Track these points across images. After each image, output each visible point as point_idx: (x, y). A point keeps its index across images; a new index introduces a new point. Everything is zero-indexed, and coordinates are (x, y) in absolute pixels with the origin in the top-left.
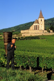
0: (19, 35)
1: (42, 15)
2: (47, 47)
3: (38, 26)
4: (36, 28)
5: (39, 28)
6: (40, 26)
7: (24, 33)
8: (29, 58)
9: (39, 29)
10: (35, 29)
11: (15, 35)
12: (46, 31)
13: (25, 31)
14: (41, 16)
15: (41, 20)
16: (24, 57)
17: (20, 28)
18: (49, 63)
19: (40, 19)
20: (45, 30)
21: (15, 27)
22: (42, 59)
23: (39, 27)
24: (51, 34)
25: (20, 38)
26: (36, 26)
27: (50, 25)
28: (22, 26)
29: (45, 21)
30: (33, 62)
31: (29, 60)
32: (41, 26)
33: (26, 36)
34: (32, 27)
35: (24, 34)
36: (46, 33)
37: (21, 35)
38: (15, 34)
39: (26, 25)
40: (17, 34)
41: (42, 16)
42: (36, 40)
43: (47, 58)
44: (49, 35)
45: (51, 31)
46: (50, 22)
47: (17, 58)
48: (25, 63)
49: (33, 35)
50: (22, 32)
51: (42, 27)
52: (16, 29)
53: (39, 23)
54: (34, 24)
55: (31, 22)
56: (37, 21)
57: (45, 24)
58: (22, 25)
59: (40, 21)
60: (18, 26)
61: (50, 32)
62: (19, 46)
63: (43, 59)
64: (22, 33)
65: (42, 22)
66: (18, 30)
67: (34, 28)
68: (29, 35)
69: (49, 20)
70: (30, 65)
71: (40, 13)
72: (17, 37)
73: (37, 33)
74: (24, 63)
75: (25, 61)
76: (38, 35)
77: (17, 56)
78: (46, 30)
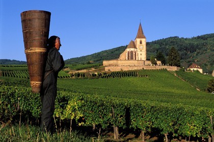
0: (100, 70)
1: (142, 31)
2: (151, 92)
3: (134, 53)
4: (131, 56)
5: (137, 56)
6: (139, 52)
7: (110, 65)
8: (114, 106)
9: (137, 59)
10: (128, 59)
11: (93, 69)
12: (149, 62)
13: (111, 62)
14: (141, 35)
15: (141, 43)
16: (103, 105)
17: (103, 58)
18: (157, 118)
19: (138, 40)
20: (147, 60)
21: (92, 56)
22: (142, 109)
23: (137, 54)
24: (158, 68)
25: (101, 75)
26: (132, 52)
27: (156, 51)
28: (105, 54)
29: (148, 44)
30: (121, 116)
31: (114, 112)
32: (141, 52)
33: (112, 71)
34: (124, 55)
35: (110, 68)
36: (149, 66)
37: (104, 69)
38: (93, 67)
39: (112, 52)
40: (95, 67)
41: (143, 34)
42: (130, 79)
43: (153, 107)
44: (154, 69)
45: (159, 62)
46: (157, 46)
47: (86, 108)
48: (105, 119)
49: (125, 69)
50: (105, 63)
51: (142, 54)
52: (96, 59)
53: (137, 47)
54: (128, 50)
55: (122, 47)
56: (134, 43)
57: (147, 51)
58: (106, 51)
59: (138, 43)
60: (99, 54)
61: (156, 64)
62: (98, 89)
63: (144, 110)
64: (105, 66)
65: (143, 46)
66: (98, 61)
67: (127, 56)
68: (117, 69)
69: (156, 43)
70: (116, 122)
71: (139, 30)
72: (96, 73)
73: (133, 65)
74: (103, 117)
75: (105, 114)
76: (135, 68)
77: (87, 102)
78: (149, 60)
